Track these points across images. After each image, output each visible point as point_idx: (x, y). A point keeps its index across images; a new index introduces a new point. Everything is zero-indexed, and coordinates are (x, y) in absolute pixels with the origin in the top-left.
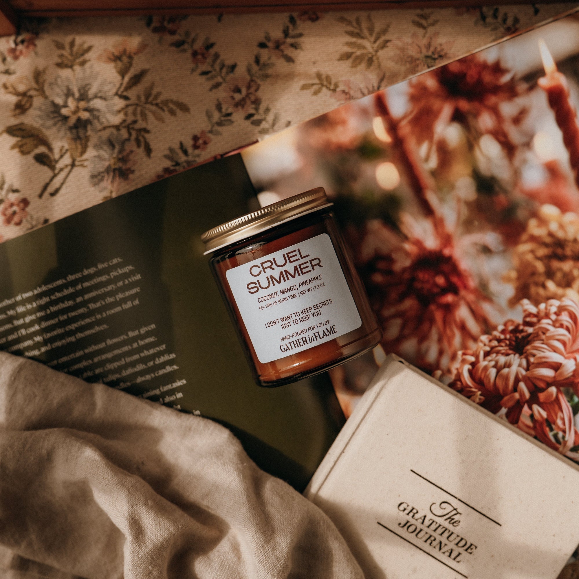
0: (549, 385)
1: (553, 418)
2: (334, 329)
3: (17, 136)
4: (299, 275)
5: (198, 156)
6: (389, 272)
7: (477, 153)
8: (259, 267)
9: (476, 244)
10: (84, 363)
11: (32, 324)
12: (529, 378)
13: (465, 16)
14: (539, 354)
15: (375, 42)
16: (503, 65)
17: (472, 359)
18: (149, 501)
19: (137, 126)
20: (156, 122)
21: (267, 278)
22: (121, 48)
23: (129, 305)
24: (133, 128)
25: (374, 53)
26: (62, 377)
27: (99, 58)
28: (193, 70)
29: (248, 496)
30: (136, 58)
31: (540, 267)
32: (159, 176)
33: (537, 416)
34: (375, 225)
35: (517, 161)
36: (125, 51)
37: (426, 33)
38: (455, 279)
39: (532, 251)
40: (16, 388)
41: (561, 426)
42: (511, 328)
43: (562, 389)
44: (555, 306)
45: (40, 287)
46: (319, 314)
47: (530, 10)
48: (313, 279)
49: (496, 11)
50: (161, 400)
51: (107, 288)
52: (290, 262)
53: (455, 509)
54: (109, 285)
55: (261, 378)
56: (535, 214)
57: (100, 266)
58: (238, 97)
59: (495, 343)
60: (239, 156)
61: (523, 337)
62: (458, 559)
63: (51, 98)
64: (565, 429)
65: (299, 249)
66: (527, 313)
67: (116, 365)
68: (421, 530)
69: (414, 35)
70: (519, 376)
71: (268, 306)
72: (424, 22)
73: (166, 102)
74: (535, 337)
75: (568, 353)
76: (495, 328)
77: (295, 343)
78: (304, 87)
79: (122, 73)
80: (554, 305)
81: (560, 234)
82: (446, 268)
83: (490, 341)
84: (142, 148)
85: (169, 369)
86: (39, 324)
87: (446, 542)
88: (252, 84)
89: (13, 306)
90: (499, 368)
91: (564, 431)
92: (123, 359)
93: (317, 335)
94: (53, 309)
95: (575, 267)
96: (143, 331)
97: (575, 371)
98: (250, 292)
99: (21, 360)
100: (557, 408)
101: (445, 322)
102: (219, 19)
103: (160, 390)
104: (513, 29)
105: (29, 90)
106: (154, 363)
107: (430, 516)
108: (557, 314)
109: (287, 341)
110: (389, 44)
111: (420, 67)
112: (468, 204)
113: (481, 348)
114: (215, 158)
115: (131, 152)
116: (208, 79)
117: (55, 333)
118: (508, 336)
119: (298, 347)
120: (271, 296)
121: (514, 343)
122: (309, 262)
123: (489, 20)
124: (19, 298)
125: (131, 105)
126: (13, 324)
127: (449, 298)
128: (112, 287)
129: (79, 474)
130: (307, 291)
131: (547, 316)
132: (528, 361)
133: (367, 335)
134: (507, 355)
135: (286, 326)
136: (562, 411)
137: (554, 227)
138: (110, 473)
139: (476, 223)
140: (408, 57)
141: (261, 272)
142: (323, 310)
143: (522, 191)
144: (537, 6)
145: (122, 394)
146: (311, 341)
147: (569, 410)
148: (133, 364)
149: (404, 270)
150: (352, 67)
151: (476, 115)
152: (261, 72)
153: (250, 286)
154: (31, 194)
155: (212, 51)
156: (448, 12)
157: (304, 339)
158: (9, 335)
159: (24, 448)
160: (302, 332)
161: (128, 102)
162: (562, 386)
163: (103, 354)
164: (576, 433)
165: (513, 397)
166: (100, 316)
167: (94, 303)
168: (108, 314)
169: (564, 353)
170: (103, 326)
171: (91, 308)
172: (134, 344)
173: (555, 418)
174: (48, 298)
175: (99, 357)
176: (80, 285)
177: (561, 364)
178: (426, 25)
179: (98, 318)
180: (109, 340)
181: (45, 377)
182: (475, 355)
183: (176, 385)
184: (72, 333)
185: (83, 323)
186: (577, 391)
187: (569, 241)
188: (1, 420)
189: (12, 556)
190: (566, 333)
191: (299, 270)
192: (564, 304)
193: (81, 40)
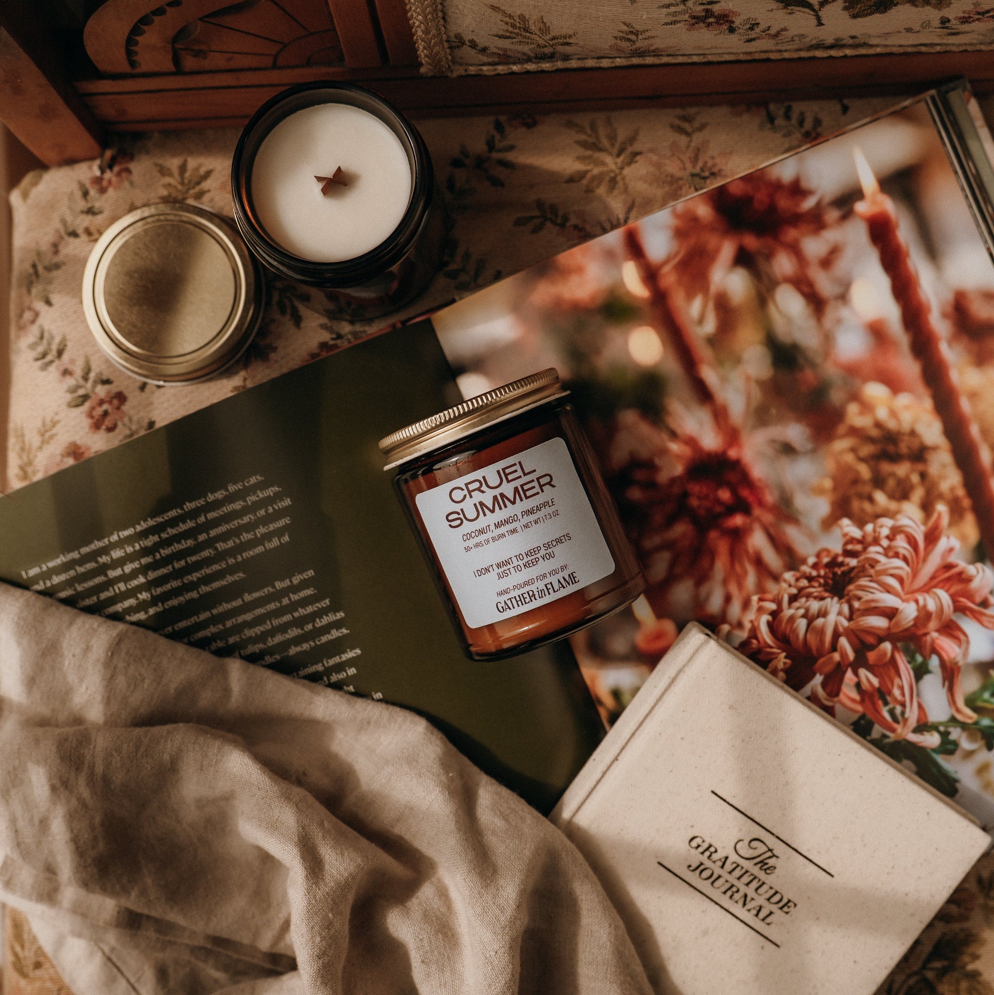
0: (881, 640)
1: (888, 687)
2: (574, 578)
4: (521, 500)
5: (369, 324)
6: (651, 485)
7: (772, 310)
8: (462, 490)
9: (773, 441)
10: (213, 629)
11: (134, 575)
12: (852, 630)
13: (745, 117)
14: (867, 596)
15: (618, 155)
16: (804, 184)
17: (773, 606)
21: (475, 505)
23: (275, 542)
25: (617, 171)
26: (181, 649)
27: (220, 188)
31: (864, 471)
32: (313, 356)
33: (865, 685)
34: (629, 417)
35: (827, 321)
37: (691, 141)
38: (745, 493)
39: (853, 450)
40: (115, 668)
41: (899, 697)
42: (826, 560)
43: (899, 644)
44: (886, 526)
45: (145, 520)
46: (552, 556)
47: (836, 107)
48: (541, 505)
49: (788, 109)
50: (325, 678)
51: (243, 520)
52: (508, 481)
54: (245, 515)
55: (473, 649)
56: (855, 397)
57: (232, 488)
59: (804, 583)
60: (428, 323)
61: (843, 573)
62: (768, 920)
64: (905, 701)
65: (520, 462)
66: (848, 538)
67: (258, 630)
68: (719, 877)
69: (674, 144)
70: (839, 630)
71: (477, 545)
72: (686, 126)
74: (859, 572)
75: (906, 594)
76: (804, 561)
77: (518, 599)
78: (519, 222)
80: (886, 524)
81: (892, 425)
82: (732, 477)
83: (797, 580)
84: (288, 315)
85: (335, 634)
86: (145, 575)
89: (105, 551)
90: (810, 618)
91: (903, 705)
92: (268, 622)
93: (549, 586)
94: (165, 552)
95: (913, 471)
96: (296, 580)
97: (917, 619)
98: (450, 526)
99: (121, 627)
100: (892, 671)
101: (733, 554)
103: (323, 665)
104: (814, 135)
106: (314, 626)
108: (890, 538)
109: (505, 597)
110: (638, 158)
111: (684, 191)
112: (761, 383)
113: (785, 590)
114: (393, 325)
115: (273, 321)
117: (168, 587)
118: (822, 572)
119: (523, 604)
120: (481, 532)
121: (830, 582)
122: (535, 480)
123: (780, 122)
124: (114, 538)
126: (106, 576)
127: (738, 520)
128: (249, 517)
130: (533, 523)
131: (876, 541)
132: (851, 608)
133: (626, 582)
134: (822, 599)
135: (504, 574)
136: (899, 676)
137: (882, 413)
139: (774, 411)
140: (667, 176)
141: (465, 496)
142: (558, 550)
143: (837, 364)
144: (846, 101)
145: (268, 673)
146: (541, 596)
147: (910, 675)
148: (283, 628)
149: (673, 481)
150: (587, 191)
151: (769, 256)
152: (456, 203)
153: (450, 518)
154: (129, 386)
156: (721, 112)
157: (531, 593)
158: (102, 592)
160: (527, 583)
162: (899, 640)
163: (239, 615)
164: (920, 707)
165: (831, 658)
166: (233, 561)
167: (224, 541)
168: (245, 557)
169: (902, 593)
170: (238, 575)
171: (220, 549)
172: (283, 600)
173: (889, 685)
174: (157, 536)
175: (234, 620)
176: (203, 517)
177: (897, 609)
178: (690, 130)
179: (230, 563)
180: (246, 594)
181: (155, 650)
182: (776, 601)
183: (346, 656)
184: (192, 586)
185: (208, 571)
186: (920, 649)
187: (903, 434)
188: (95, 714)
189: (117, 909)
190: (902, 564)
191: (521, 493)
192: (898, 523)
193: (196, 163)
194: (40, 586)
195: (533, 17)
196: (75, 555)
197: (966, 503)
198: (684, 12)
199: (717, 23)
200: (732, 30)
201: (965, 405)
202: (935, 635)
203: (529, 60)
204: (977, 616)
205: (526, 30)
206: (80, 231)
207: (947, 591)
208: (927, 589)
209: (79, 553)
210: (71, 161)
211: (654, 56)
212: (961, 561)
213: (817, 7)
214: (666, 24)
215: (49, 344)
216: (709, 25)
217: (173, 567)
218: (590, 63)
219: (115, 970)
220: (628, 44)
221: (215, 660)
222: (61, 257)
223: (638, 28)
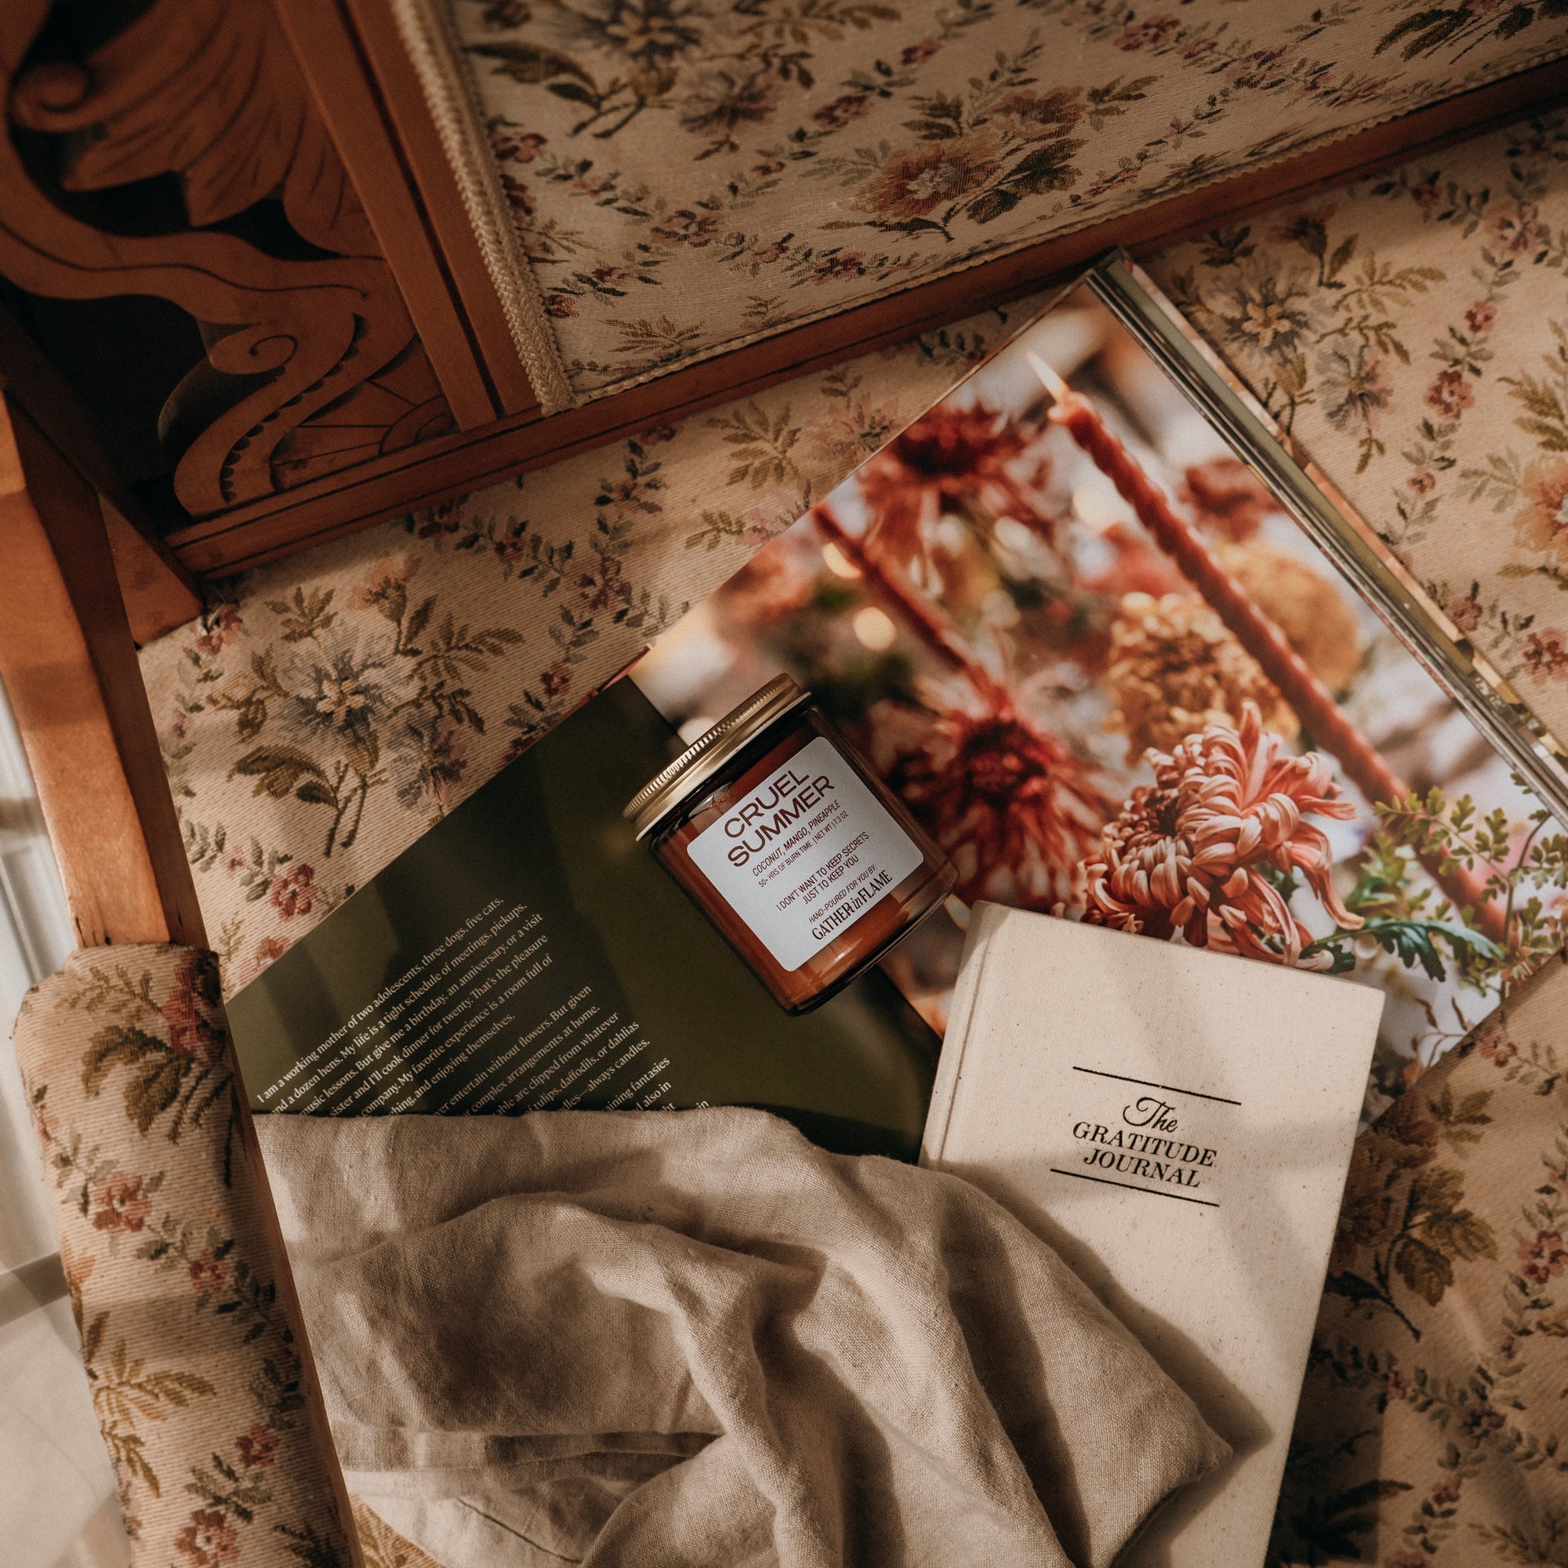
0: (1232, 868)
1: (1257, 917)
2: (886, 877)
3: (258, 772)
4: (804, 811)
5: (561, 703)
6: (928, 777)
7: (996, 548)
8: (738, 820)
9: (1045, 689)
10: (495, 1091)
11: (387, 1057)
12: (1198, 867)
13: (900, 357)
14: (1201, 825)
15: (776, 439)
16: (988, 407)
17: (1104, 867)
18: (689, 1250)
19: (447, 690)
20: (475, 674)
21: (757, 832)
22: (379, 579)
23: (537, 968)
24: (441, 696)
25: (781, 456)
26: (468, 1121)
27: (350, 605)
28: (506, 575)
29: (840, 1192)
30: (408, 585)
31: (1153, 691)
32: (507, 758)
33: (1232, 922)
34: (881, 710)
35: (1060, 543)
36: (387, 581)
37: (849, 401)
38: (1033, 754)
39: (1133, 672)
40: (402, 1164)
41: (1274, 925)
42: (1143, 799)
43: (1253, 867)
44: (1197, 743)
45: (382, 991)
46: (855, 860)
47: (991, 317)
48: (827, 811)
49: (943, 335)
50: (639, 1104)
51: (493, 955)
52: (784, 795)
53: (1163, 1104)
54: (494, 949)
55: (793, 999)
56: (1117, 615)
58: (591, 591)
59: (1128, 831)
60: (627, 679)
61: (1167, 807)
62: (1194, 1181)
63: (294, 694)
64: (1281, 926)
65: (790, 772)
66: (1159, 768)
67: (546, 1074)
68: (1122, 1157)
69: (833, 410)
70: (1183, 870)
71: (772, 875)
72: (839, 386)
73: (480, 638)
74: (1185, 801)
75: (1243, 809)
76: (1120, 808)
77: (835, 918)
78: (691, 543)
79: (396, 616)
80: (1195, 742)
81: (1165, 632)
82: (1014, 740)
83: (1120, 830)
84: (466, 723)
85: (634, 1050)
86: (400, 1053)
87: (1168, 1161)
88: (608, 564)
89: (347, 1041)
90: (1148, 868)
91: (1280, 931)
92: (555, 1062)
93: (863, 893)
94: (415, 1020)
95: (1204, 675)
96: (573, 1003)
97: (1263, 832)
98: (736, 865)
99: (391, 1119)
100: (1256, 897)
101: (1041, 824)
102: (520, 485)
103: (632, 1090)
104: (979, 353)
105: (254, 692)
106: (608, 1049)
107: (1128, 1130)
108: (1205, 754)
109: (820, 920)
110: (798, 435)
111: (859, 454)
112: (1011, 631)
113: (1111, 845)
114: (590, 695)
115: (451, 733)
116: (536, 580)
117: (430, 1058)
118: (1144, 814)
119: (841, 922)
120: (772, 858)
121: (1156, 821)
122: (812, 786)
123: (938, 351)
124: (353, 1023)
125: (427, 660)
126: (356, 1069)
127: (1035, 785)
128: (500, 950)
129: (560, 1253)
130: (824, 831)
131: (1191, 763)
132: (1188, 843)
133: (935, 874)
134: (1154, 842)
135: (811, 896)
136: (1266, 901)
137: (1151, 624)
138: (612, 1230)
140: (836, 445)
141: (743, 826)
142: (859, 852)
143: (1086, 586)
144: (1001, 309)
145: (576, 1113)
146: (857, 906)
147: (1276, 896)
148: (574, 1063)
149: (951, 765)
150: (754, 488)
151: (975, 494)
152: (615, 543)
153: (734, 856)
154: (310, 855)
155: (526, 536)
156: (871, 361)
157: (846, 907)
158: (356, 1089)
159: (454, 1247)
160: (839, 897)
161: (420, 658)
162: (1254, 862)
163: (520, 1065)
164: (1298, 927)
165: (1185, 904)
166: (496, 1005)
167: (479, 986)
168: (507, 997)
169: (1238, 810)
170: (505, 1019)
171: (477, 997)
172: (565, 1031)
173: (1259, 914)
174: (401, 1005)
175: (516, 1072)
176: (447, 966)
177: (1238, 829)
178: (844, 389)
179: (493, 1009)
180: (521, 1038)
181: (441, 1132)
182: (1105, 860)
183: (653, 1073)
184: (458, 1049)
185: (471, 1026)
186: (1277, 864)
187: (1181, 639)
188: (392, 1223)
189: (483, 1444)
190: (1229, 779)
191: (802, 804)
192: (1209, 736)
193: (311, 587)
194: (283, 1106)
195: (654, 319)
196: (314, 1057)
197: (1274, 691)
198: (809, 269)
199: (845, 269)
200: (861, 272)
201: (1237, 587)
202: (1288, 844)
203: (655, 366)
204: (1325, 810)
205: (649, 334)
206: (203, 702)
207: (1286, 793)
208: (1262, 797)
209: (317, 1054)
210: (167, 630)
212: (1289, 755)
213: (941, 224)
214: (794, 286)
215: (204, 839)
216: (837, 273)
217: (430, 1034)
218: (719, 350)
219: (498, 1527)
220: (759, 317)
221: (511, 1120)
222: (189, 738)
223: (766, 297)
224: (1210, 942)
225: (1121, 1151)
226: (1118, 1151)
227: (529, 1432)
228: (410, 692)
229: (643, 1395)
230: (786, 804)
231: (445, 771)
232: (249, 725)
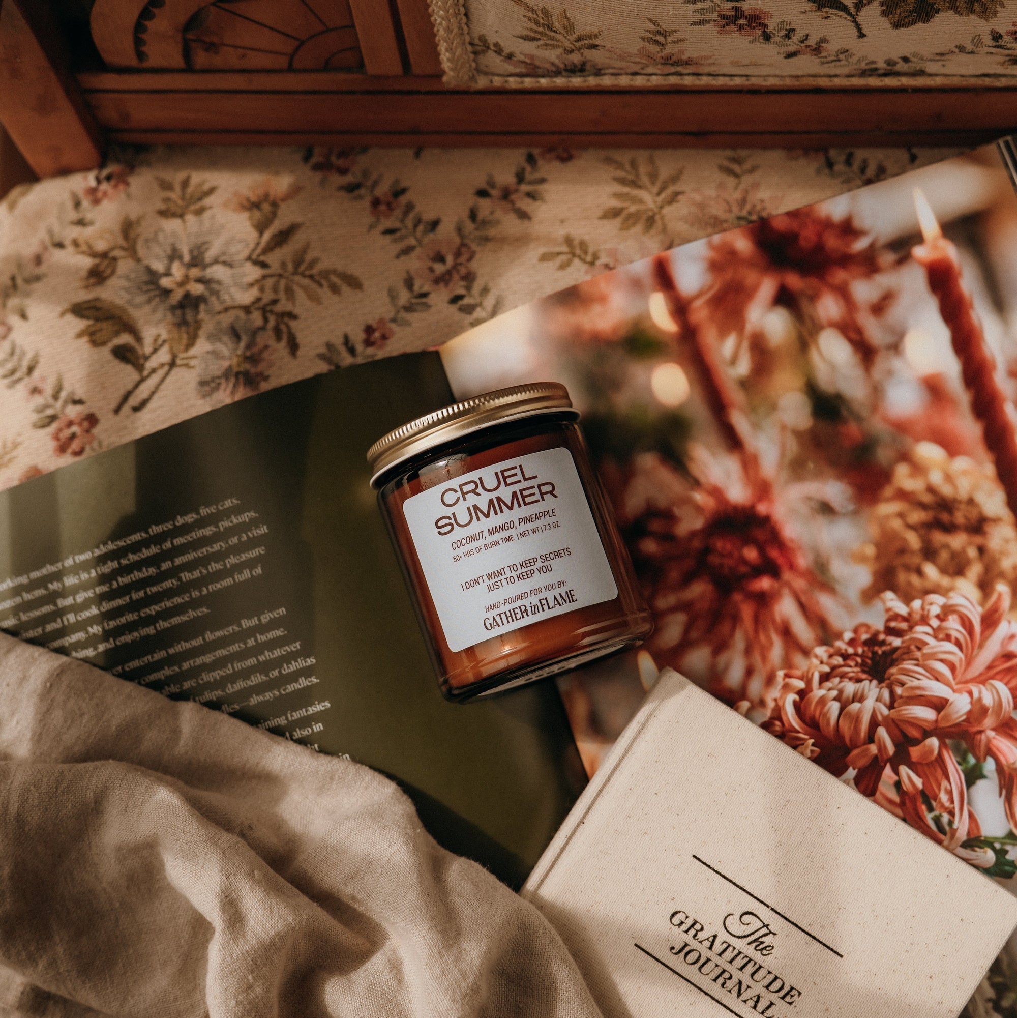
0: (927, 734)
1: (933, 790)
2: (571, 596)
3: (88, 318)
4: (520, 506)
5: (372, 356)
6: (668, 537)
7: (814, 355)
8: (456, 491)
9: (809, 498)
10: (167, 672)
11: (85, 605)
12: (893, 720)
13: (802, 161)
14: (911, 683)
15: (659, 194)
16: (857, 224)
17: (801, 685)
18: (255, 871)
19: (279, 308)
20: (308, 303)
21: (469, 508)
22: (260, 192)
23: (246, 574)
24: (271, 312)
25: (656, 210)
27: (226, 205)
28: (371, 227)
30: (283, 206)
31: (913, 540)
33: (906, 785)
34: (648, 461)
35: (877, 372)
36: (266, 196)
37: (739, 183)
38: (774, 553)
39: (901, 515)
40: (53, 700)
41: (947, 804)
42: (865, 637)
43: (948, 741)
44: (938, 605)
45: (105, 544)
46: (548, 569)
47: (902, 154)
48: (541, 514)
49: (851, 155)
50: (288, 733)
51: (212, 548)
52: (507, 485)
53: (766, 926)
54: (216, 542)
55: (452, 680)
56: (905, 457)
57: (204, 511)
58: (439, 268)
59: (838, 660)
60: (436, 354)
61: (884, 652)
62: (769, 1013)
63: (146, 262)
64: (954, 808)
65: (520, 466)
66: (891, 613)
67: (217, 674)
68: (708, 960)
69: (721, 186)
70: (877, 718)
71: (467, 554)
72: (736, 168)
73: (326, 274)
74: (904, 654)
75: (957, 684)
76: (839, 636)
77: (508, 615)
78: (544, 258)
79: (261, 228)
80: (936, 604)
81: (946, 490)
82: (760, 535)
83: (831, 656)
84: (284, 343)
85: (303, 682)
86: (99, 605)
87: (751, 983)
88: (463, 250)
90: (844, 702)
91: (952, 813)
92: (230, 666)
93: (544, 602)
94: (123, 580)
95: (970, 544)
96: (265, 618)
97: (969, 713)
98: (439, 533)
99: (64, 659)
100: (939, 773)
101: (757, 620)
102: (417, 155)
103: (287, 719)
104: (875, 179)
105: (112, 249)
106: (280, 672)
107: (723, 936)
108: (941, 618)
109: (495, 612)
110: (680, 197)
112: (798, 434)
113: (816, 667)
115: (266, 347)
116: (395, 241)
117: (123, 620)
118: (860, 650)
119: (513, 621)
120: (473, 538)
121: (869, 661)
122: (536, 486)
123: (839, 167)
124: (69, 562)
125: (271, 276)
126: (55, 605)
127: (765, 583)
128: (220, 545)
129: (144, 829)
130: (530, 531)
131: (924, 620)
132: (892, 693)
133: (623, 615)
134: (859, 681)
135: (495, 586)
136: (948, 779)
137: (936, 478)
138: (195, 825)
140: (710, 218)
141: (458, 499)
142: (556, 563)
143: (886, 420)
145: (225, 717)
146: (534, 612)
147: (960, 778)
148: (246, 674)
149: (693, 534)
150: (621, 229)
151: (814, 298)
152: (477, 233)
153: (440, 524)
154: (102, 406)
155: (403, 200)
157: (523, 608)
158: (49, 622)
159: (57, 787)
160: (519, 597)
161: (266, 272)
162: (948, 737)
163: (198, 656)
164: (971, 816)
165: (868, 749)
166: (198, 593)
167: (190, 571)
168: (211, 590)
169: (953, 683)
170: (201, 610)
171: (184, 580)
172: (249, 641)
173: (936, 790)
174: (116, 562)
175: (192, 662)
176: (169, 542)
177: (947, 701)
178: (739, 172)
179: (194, 596)
180: (209, 633)
181: (100, 685)
182: (805, 679)
183: (312, 710)
184: (150, 621)
185: (169, 604)
186: (973, 748)
187: (960, 502)
188: (22, 750)
189: (21, 989)
190: (955, 649)
191: (519, 498)
192: (951, 602)
193: (200, 178)
195: (556, 10)
196: (24, 580)
198: (712, 11)
199: (749, 25)
200: (767, 37)
202: (991, 734)
203: (558, 73)
205: (550, 28)
206: (67, 242)
207: (1006, 684)
208: (982, 679)
209: (29, 578)
210: (64, 171)
211: (694, 74)
213: (852, 10)
214: (694, 24)
215: (20, 360)
216: (741, 28)
217: (131, 598)
218: (626, 81)
220: (658, 48)
221: (167, 700)
222: (43, 269)
223: (666, 27)
224: (878, 795)
225: (709, 954)
226: (705, 954)
227: (63, 992)
228: (246, 297)
229: (176, 999)
230: (505, 493)
231: (248, 379)
232: (97, 276)
